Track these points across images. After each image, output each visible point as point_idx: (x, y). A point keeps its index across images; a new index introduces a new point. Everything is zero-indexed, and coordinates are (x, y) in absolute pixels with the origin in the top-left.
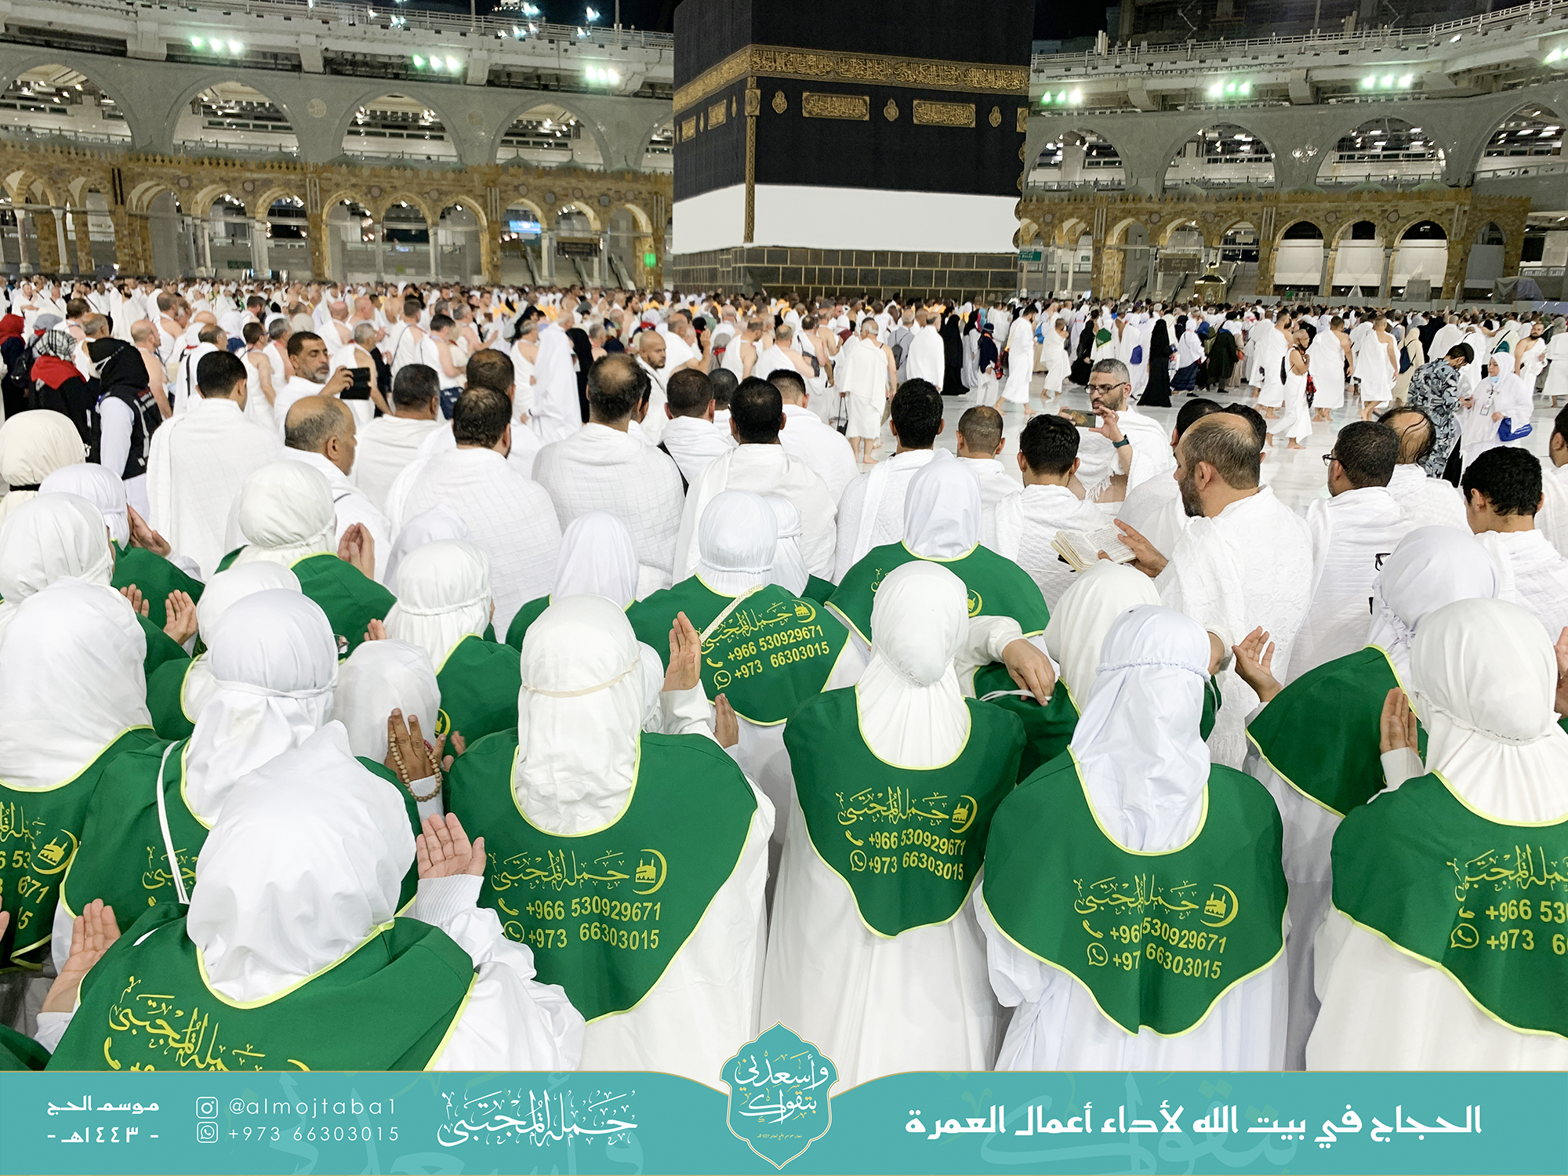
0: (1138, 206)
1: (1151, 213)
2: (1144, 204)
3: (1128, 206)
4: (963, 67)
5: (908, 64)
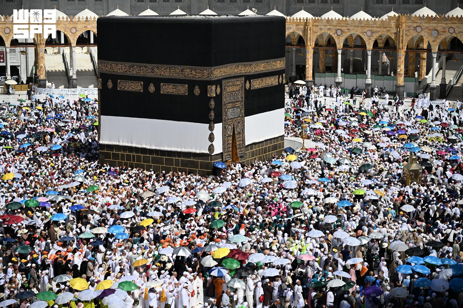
4: (180, 68)
5: (157, 67)
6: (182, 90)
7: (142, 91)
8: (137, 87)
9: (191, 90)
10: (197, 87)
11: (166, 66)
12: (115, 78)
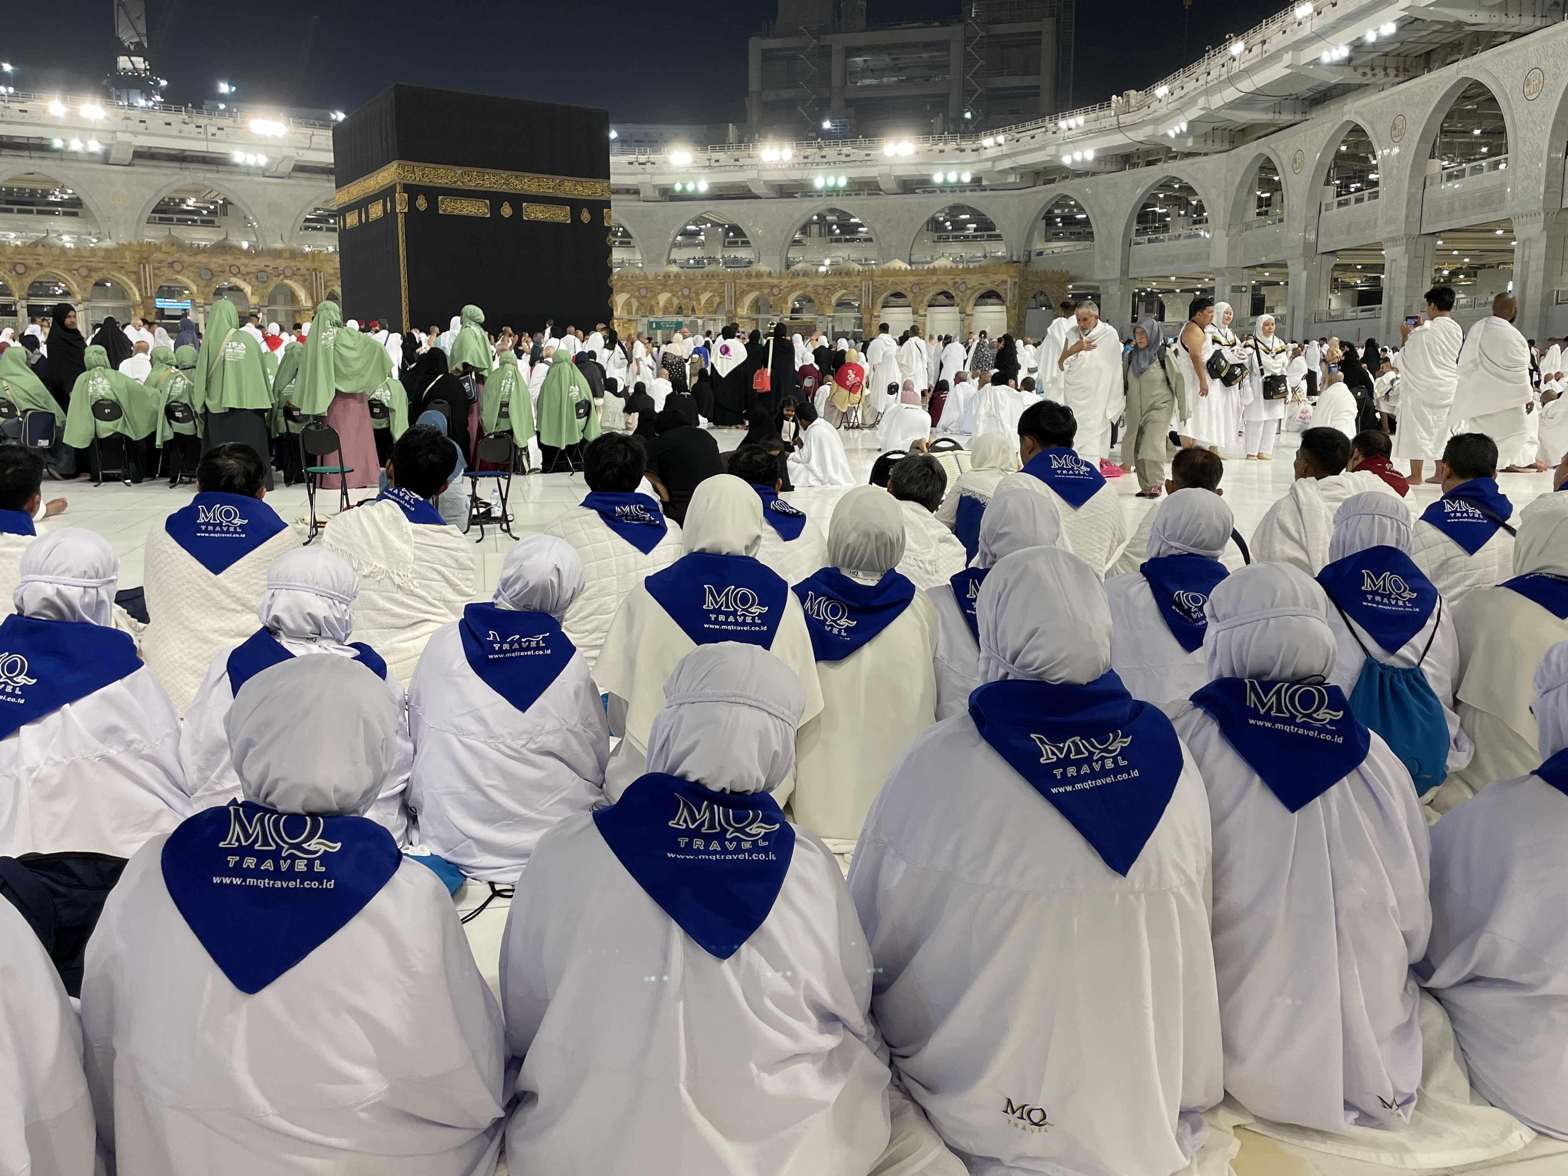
0: (761, 281)
1: (772, 287)
2: (765, 279)
3: (753, 280)
4: (558, 179)
5: (516, 177)
6: (562, 215)
7: (489, 216)
8: (478, 209)
9: (575, 215)
10: (585, 210)
11: (532, 175)
12: (432, 193)
